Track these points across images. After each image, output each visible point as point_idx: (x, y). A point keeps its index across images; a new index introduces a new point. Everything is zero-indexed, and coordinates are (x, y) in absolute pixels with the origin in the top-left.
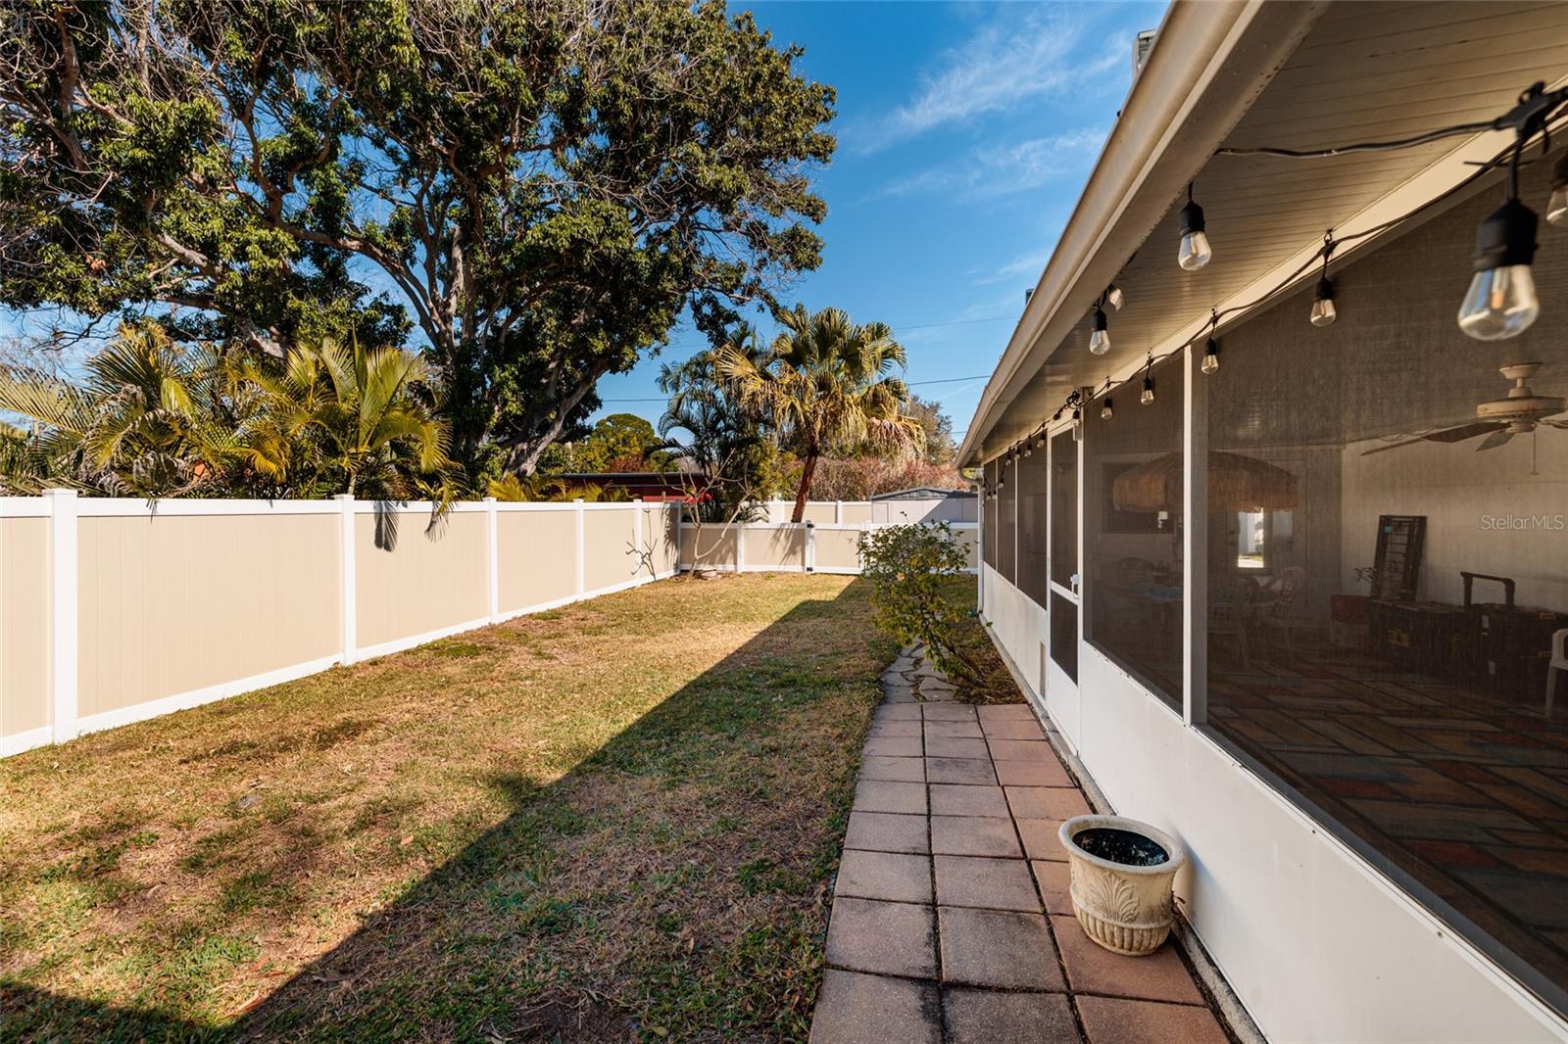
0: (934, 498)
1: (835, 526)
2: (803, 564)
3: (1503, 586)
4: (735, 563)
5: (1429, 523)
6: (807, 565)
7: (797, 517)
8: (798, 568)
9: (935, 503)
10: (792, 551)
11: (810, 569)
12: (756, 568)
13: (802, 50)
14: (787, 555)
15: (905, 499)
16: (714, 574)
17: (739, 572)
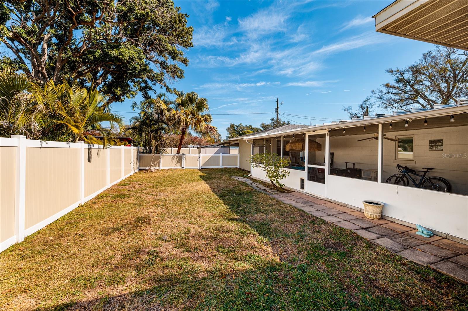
0: (218, 147)
1: (189, 155)
2: (181, 166)
3: (353, 164)
4: (159, 166)
5: (334, 154)
6: (182, 166)
7: (178, 152)
8: (180, 167)
9: (218, 149)
10: (178, 162)
11: (183, 168)
12: (166, 168)
13: (188, 16)
14: (177, 163)
15: (210, 147)
16: (154, 170)
17: (160, 169)
